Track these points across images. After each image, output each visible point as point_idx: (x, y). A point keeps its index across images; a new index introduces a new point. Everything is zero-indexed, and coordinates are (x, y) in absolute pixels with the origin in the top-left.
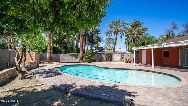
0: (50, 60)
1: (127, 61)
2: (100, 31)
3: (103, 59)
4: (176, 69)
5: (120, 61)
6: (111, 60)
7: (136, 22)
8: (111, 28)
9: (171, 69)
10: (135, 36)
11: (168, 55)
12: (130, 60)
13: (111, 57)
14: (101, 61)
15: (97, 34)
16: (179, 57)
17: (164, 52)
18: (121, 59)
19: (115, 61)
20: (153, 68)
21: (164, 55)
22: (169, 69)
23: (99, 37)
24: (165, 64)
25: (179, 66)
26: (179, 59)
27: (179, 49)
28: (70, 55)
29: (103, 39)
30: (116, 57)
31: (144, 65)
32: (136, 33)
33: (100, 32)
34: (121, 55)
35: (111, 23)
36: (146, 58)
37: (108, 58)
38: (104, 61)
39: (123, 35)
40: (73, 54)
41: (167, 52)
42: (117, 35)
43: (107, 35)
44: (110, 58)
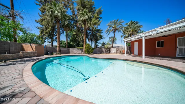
0: (59, 52)
1: (121, 52)
2: (102, 30)
3: (103, 52)
4: (174, 60)
5: (116, 53)
6: (109, 53)
7: (132, 22)
8: (110, 27)
9: (167, 60)
10: (131, 32)
11: (162, 46)
12: (123, 52)
13: (110, 50)
14: (101, 53)
15: (100, 33)
16: (177, 46)
17: (158, 43)
18: (117, 51)
19: (112, 53)
20: (143, 58)
21: (158, 46)
22: (164, 60)
23: (100, 35)
24: (159, 55)
25: (177, 56)
26: (177, 49)
27: (178, 38)
28: (78, 49)
29: (104, 37)
30: (113, 50)
31: (136, 56)
32: (131, 30)
33: (102, 32)
34: (117, 48)
35: (111, 23)
36: (138, 49)
37: (107, 51)
38: (104, 53)
39: (121, 32)
40: (80, 48)
41: (162, 42)
42: (115, 33)
43: (107, 33)
44: (108, 51)
